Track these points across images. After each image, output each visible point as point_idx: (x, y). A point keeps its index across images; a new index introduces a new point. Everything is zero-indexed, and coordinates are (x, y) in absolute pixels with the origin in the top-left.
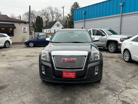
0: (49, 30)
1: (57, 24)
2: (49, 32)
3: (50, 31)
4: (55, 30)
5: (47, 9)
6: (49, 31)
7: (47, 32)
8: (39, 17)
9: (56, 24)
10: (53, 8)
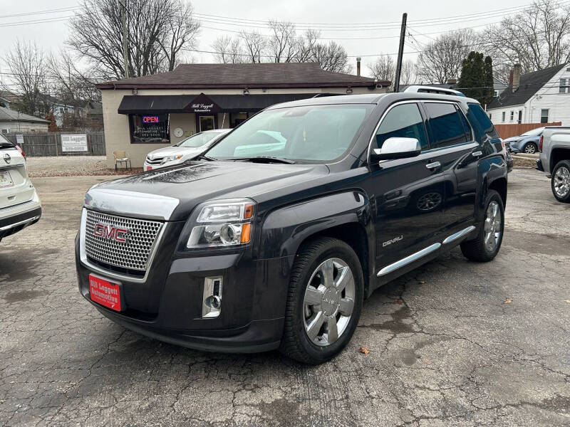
0: (516, 109)
1: (563, 80)
2: (515, 122)
3: (520, 118)
4: (545, 111)
5: (526, 17)
6: (516, 117)
7: (507, 122)
8: (476, 57)
9: (556, 78)
10: (559, 6)
